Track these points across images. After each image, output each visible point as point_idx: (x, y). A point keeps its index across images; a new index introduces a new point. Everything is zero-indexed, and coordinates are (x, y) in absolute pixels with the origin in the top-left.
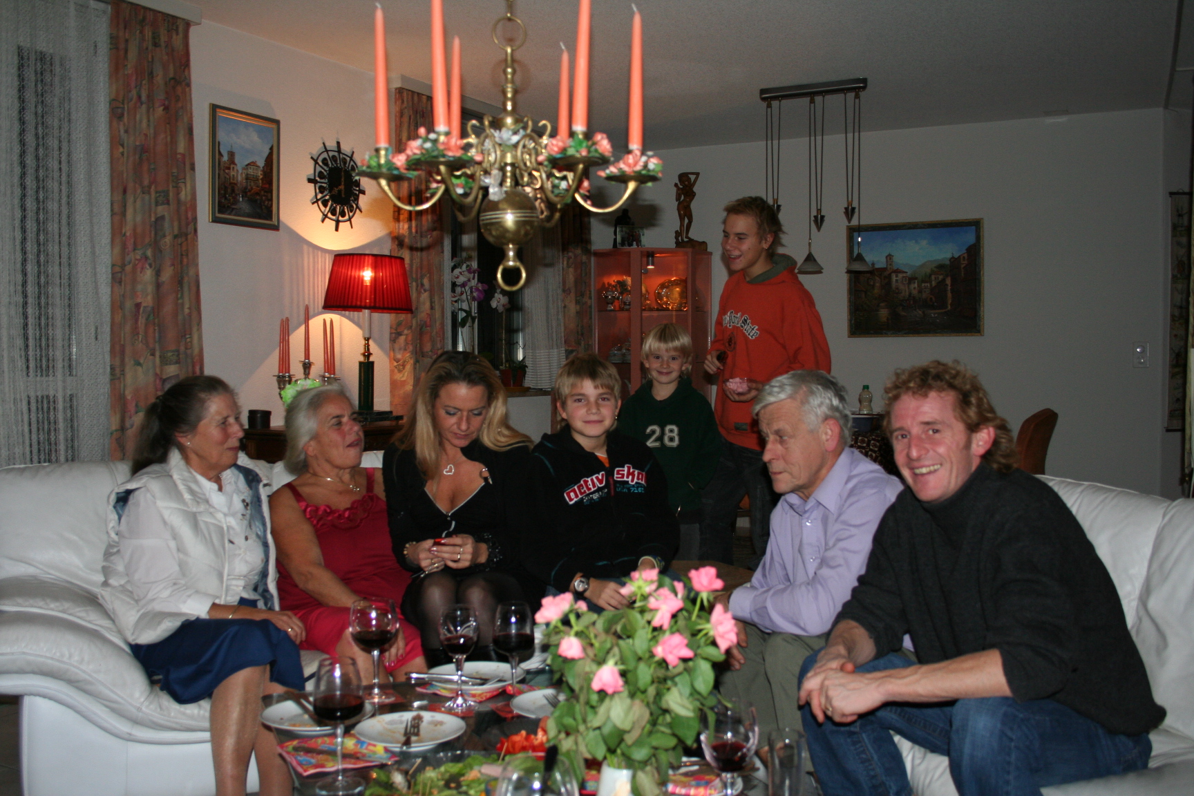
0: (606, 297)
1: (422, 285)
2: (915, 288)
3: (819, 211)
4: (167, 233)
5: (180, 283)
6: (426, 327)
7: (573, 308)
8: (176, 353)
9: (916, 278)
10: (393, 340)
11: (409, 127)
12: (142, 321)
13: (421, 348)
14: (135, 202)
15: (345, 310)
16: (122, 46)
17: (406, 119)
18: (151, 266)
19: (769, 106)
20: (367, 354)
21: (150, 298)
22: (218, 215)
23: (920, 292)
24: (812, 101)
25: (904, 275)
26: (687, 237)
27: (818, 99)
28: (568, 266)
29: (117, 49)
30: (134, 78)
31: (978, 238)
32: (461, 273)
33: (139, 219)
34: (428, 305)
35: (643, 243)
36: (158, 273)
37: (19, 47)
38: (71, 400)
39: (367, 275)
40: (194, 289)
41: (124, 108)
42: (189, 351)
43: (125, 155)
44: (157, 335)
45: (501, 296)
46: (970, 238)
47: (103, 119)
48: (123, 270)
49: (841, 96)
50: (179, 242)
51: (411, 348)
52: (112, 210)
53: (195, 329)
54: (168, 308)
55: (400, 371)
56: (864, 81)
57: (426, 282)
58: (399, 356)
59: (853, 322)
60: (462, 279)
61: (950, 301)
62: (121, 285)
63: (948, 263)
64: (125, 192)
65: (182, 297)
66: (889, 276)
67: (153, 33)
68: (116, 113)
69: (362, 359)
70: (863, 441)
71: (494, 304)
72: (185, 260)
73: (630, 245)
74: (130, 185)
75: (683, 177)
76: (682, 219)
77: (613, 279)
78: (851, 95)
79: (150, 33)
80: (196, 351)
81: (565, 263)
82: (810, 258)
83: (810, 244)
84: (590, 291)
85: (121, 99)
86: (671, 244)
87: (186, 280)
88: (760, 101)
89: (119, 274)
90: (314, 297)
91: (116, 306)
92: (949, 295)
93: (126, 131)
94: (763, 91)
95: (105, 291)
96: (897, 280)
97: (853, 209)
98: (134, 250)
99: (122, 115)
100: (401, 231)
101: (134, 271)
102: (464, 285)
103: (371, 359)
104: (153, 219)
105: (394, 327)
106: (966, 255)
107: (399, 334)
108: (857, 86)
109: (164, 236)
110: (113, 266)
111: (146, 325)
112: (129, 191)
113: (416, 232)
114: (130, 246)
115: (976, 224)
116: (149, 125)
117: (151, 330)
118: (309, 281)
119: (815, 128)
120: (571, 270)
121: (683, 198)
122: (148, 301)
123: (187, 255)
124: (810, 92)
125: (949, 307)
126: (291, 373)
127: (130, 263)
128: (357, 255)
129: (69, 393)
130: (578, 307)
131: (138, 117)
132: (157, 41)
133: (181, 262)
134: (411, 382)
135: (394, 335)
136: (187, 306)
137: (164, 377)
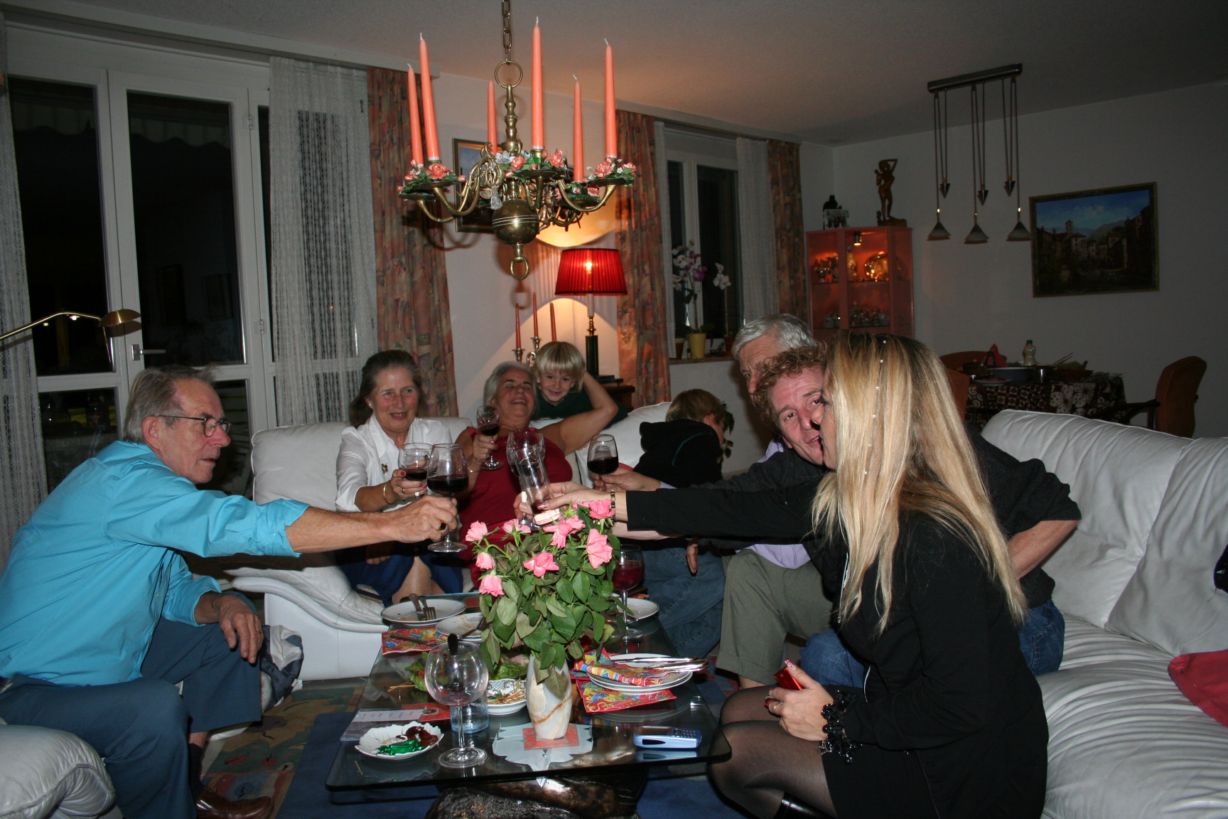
0: (818, 272)
1: (644, 271)
2: (1093, 250)
3: (983, 186)
4: (417, 243)
5: (431, 281)
6: (649, 304)
7: (787, 283)
8: (427, 337)
9: (1093, 241)
10: (620, 317)
11: (627, 141)
12: (400, 312)
13: (644, 323)
14: (391, 221)
15: (577, 295)
16: (377, 101)
17: (623, 136)
18: (405, 270)
19: (937, 96)
20: (592, 329)
21: (405, 294)
22: (462, 226)
23: (1098, 253)
24: (974, 89)
25: (1083, 239)
26: (889, 216)
27: (979, 87)
28: (782, 247)
29: (373, 104)
30: (387, 125)
31: (1153, 201)
32: (683, 259)
33: (395, 234)
34: (648, 287)
35: (848, 224)
36: (412, 274)
37: (299, 113)
38: (353, 375)
39: (589, 265)
40: (441, 286)
41: (380, 150)
42: (440, 334)
43: (383, 186)
44: (413, 322)
45: (722, 276)
46: (1144, 201)
47: (366, 160)
48: (385, 274)
49: (999, 82)
50: (429, 250)
51: (634, 323)
52: (375, 229)
53: (443, 317)
54: (421, 301)
55: (626, 342)
56: (1020, 66)
57: (647, 268)
58: (625, 330)
59: (1038, 283)
60: (684, 264)
61: (1126, 261)
62: (383, 286)
63: (1123, 225)
64: (383, 214)
65: (433, 291)
66: (1069, 241)
67: (402, 89)
68: (375, 155)
69: (588, 334)
70: (1014, 391)
71: (716, 283)
72: (434, 264)
73: (836, 226)
74: (388, 209)
75: (883, 164)
76: (883, 201)
77: (825, 256)
78: (1007, 81)
79: (399, 90)
80: (445, 333)
81: (779, 244)
82: (976, 229)
83: (975, 217)
84: (804, 268)
85: (377, 142)
86: (874, 223)
87: (435, 278)
88: (927, 92)
89: (382, 278)
90: (549, 285)
91: (381, 301)
92: (1126, 254)
93: (383, 167)
94: (930, 84)
95: (373, 291)
96: (1076, 244)
97: (1013, 183)
98: (393, 257)
99: (379, 155)
100: (623, 228)
101: (393, 274)
102: (687, 268)
103: (595, 334)
104: (406, 233)
105: (620, 306)
106: (1140, 217)
107: (625, 312)
108: (1012, 72)
109: (415, 246)
110: (377, 271)
111: (404, 316)
112: (387, 214)
113: (636, 227)
114: (389, 255)
115: (1150, 188)
116: (400, 161)
117: (407, 319)
118: (544, 272)
119: (977, 116)
120: (785, 251)
121: (883, 182)
122: (404, 297)
123: (435, 259)
124: (972, 81)
125: (1126, 266)
126: (522, 348)
127: (389, 268)
128: (580, 250)
129: (350, 370)
130: (792, 282)
131: (391, 156)
132: (404, 94)
133: (431, 264)
134: (635, 351)
135: (620, 313)
136: (437, 298)
137: (420, 355)
